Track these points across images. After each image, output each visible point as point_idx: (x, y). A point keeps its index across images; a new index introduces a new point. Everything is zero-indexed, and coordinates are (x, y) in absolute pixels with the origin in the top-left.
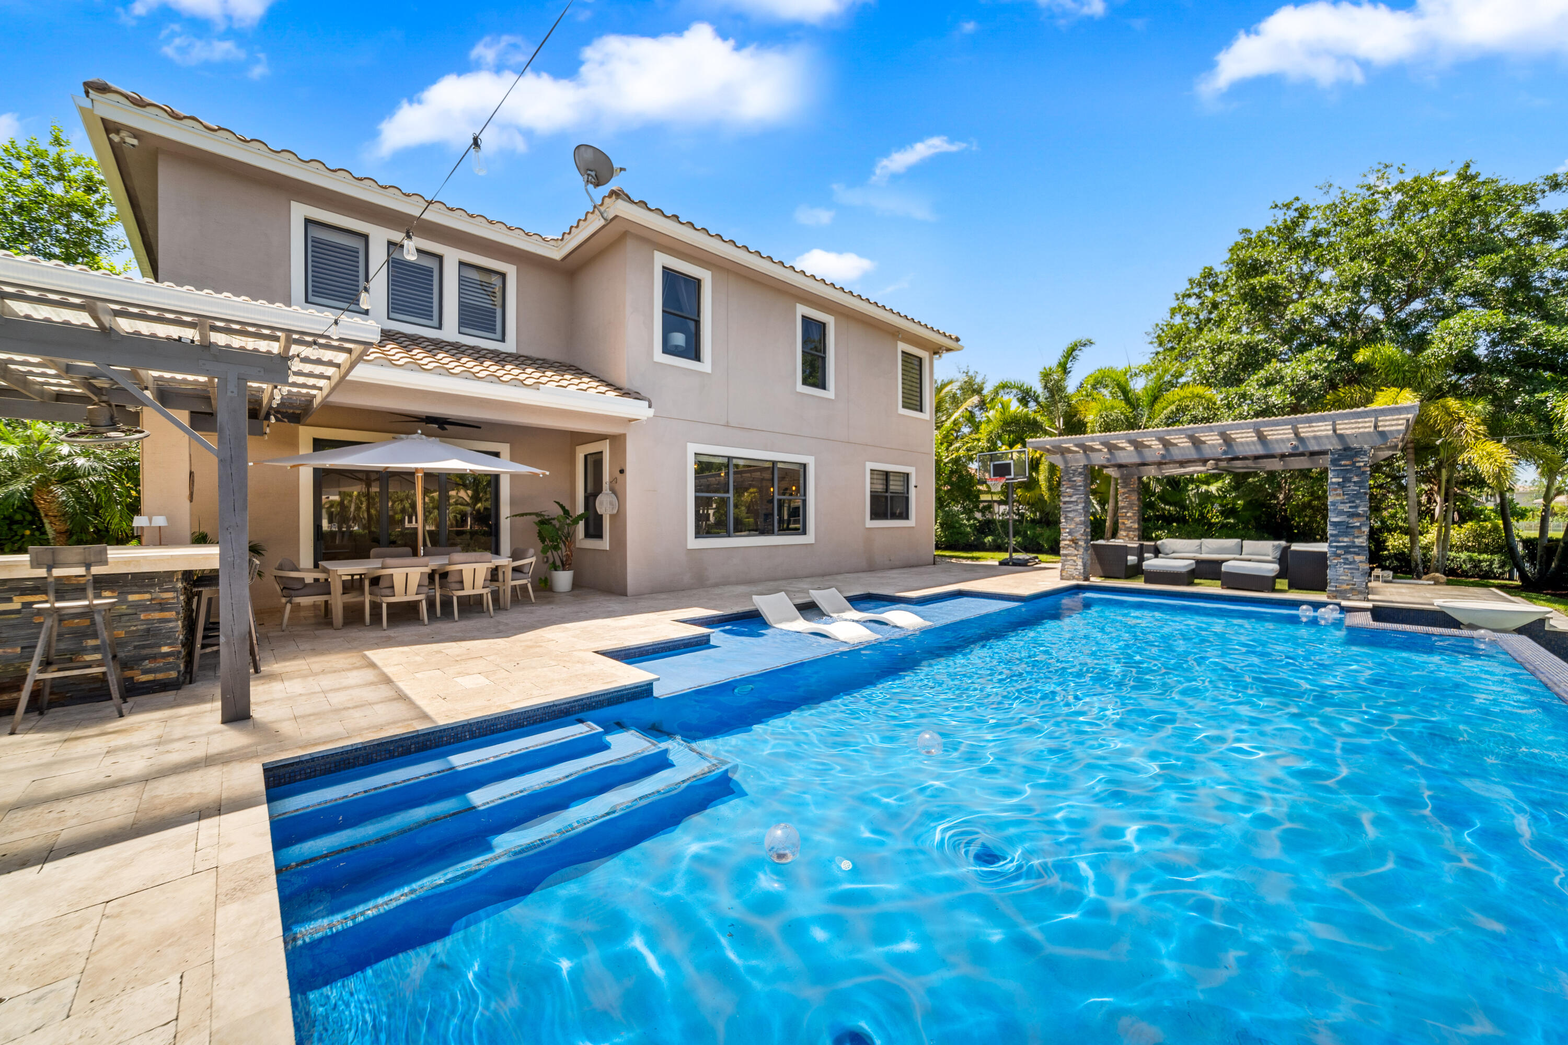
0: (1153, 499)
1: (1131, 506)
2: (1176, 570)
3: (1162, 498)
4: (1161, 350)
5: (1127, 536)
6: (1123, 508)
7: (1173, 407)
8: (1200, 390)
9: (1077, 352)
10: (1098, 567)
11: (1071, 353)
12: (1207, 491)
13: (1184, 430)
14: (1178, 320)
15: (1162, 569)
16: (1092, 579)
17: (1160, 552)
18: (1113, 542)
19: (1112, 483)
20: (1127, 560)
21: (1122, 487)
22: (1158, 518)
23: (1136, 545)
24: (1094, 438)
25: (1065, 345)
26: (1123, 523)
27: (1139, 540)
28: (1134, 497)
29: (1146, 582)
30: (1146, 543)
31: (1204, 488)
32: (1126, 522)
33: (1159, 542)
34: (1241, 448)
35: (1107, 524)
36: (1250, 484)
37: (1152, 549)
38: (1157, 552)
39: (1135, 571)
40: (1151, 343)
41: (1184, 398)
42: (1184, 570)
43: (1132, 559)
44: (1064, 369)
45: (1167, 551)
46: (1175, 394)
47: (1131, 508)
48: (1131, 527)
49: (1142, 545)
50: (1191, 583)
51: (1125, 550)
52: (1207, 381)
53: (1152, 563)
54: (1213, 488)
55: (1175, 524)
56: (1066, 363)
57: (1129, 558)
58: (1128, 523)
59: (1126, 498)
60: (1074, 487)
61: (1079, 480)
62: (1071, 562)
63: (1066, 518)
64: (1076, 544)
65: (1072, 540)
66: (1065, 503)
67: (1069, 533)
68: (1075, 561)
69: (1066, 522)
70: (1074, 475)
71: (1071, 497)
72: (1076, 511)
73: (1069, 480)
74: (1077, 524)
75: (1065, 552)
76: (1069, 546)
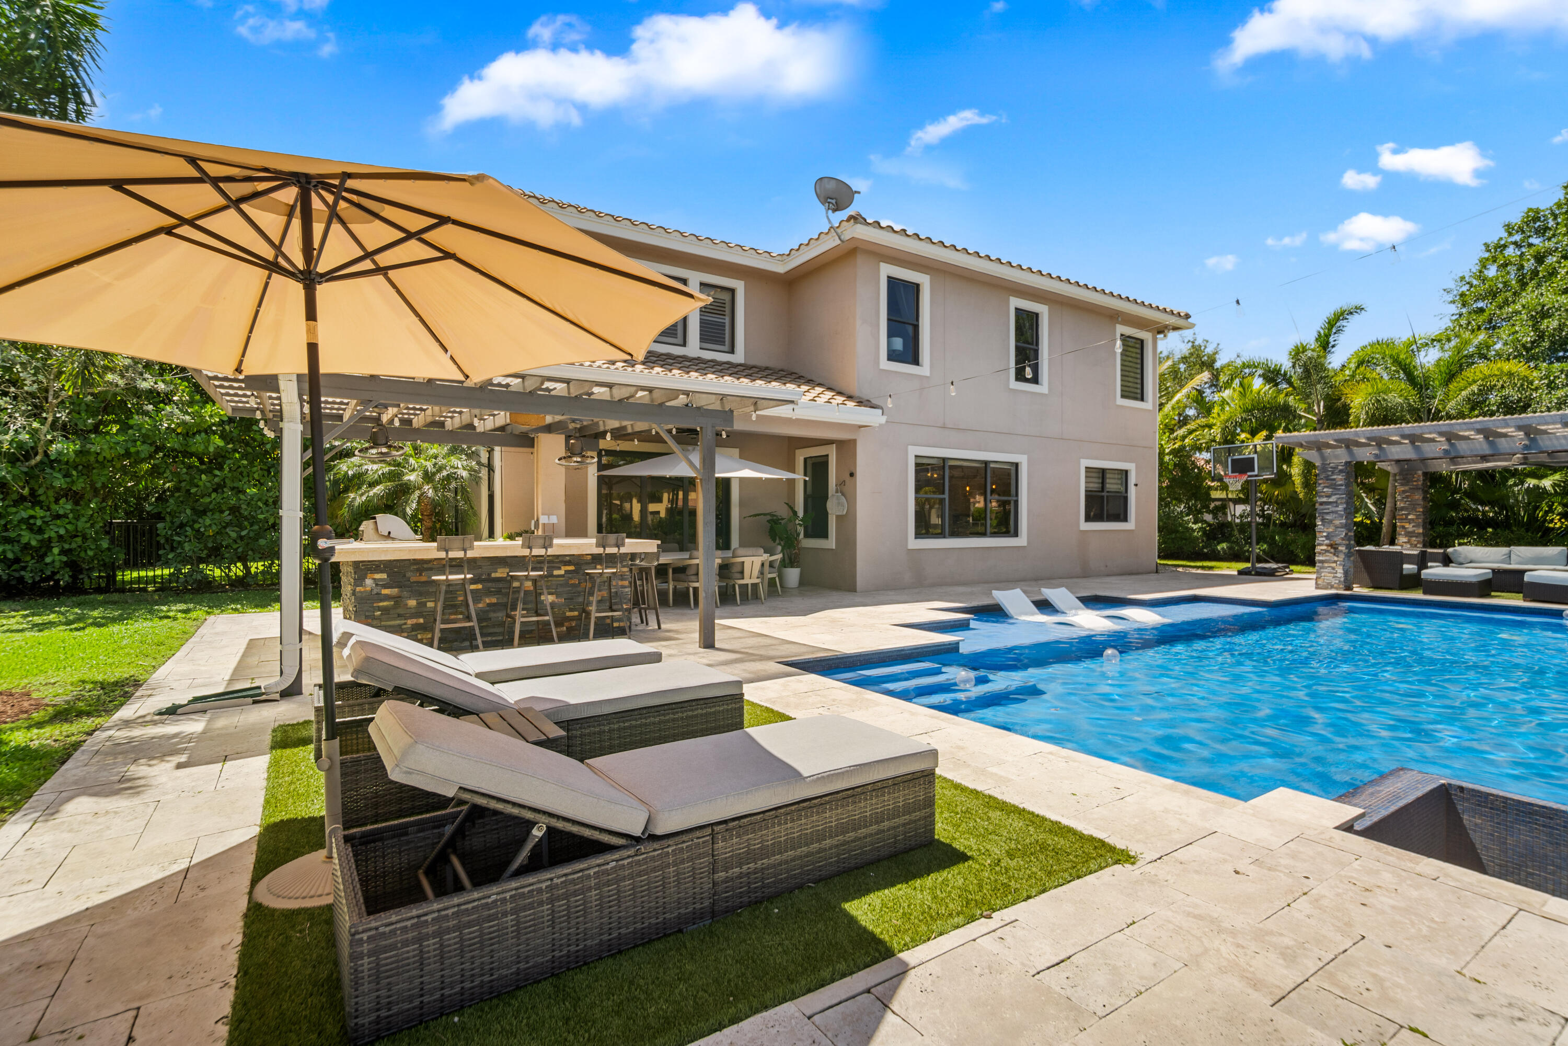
2: (1464, 580)
5: (1409, 542)
6: (1403, 509)
10: (1364, 575)
15: (1451, 579)
16: (1355, 588)
17: (1452, 561)
18: (1387, 548)
19: (1390, 478)
20: (1402, 569)
21: (1402, 485)
23: (1415, 552)
24: (1358, 432)
26: (1403, 527)
27: (1424, 546)
28: (1418, 496)
29: (1425, 593)
30: (1429, 550)
32: (1407, 525)
33: (1454, 550)
35: (1383, 528)
37: (1440, 556)
38: (1445, 560)
39: (1414, 582)
42: (1477, 580)
43: (1409, 568)
44: (1325, 344)
45: (1463, 558)
47: (1413, 509)
48: (1415, 533)
49: (1423, 554)
50: (1485, 595)
51: (1401, 558)
53: (1435, 571)
56: (1327, 337)
57: (1405, 566)
58: (1410, 527)
59: (1407, 497)
60: (1334, 486)
61: (1339, 478)
62: (1329, 570)
63: (1323, 520)
64: (1336, 549)
65: (1331, 545)
66: (1322, 504)
67: (1327, 537)
68: (1333, 569)
69: (1323, 525)
70: (1333, 473)
71: (1329, 497)
72: (1336, 512)
73: (1327, 478)
74: (1337, 527)
75: (1321, 558)
76: (1326, 551)
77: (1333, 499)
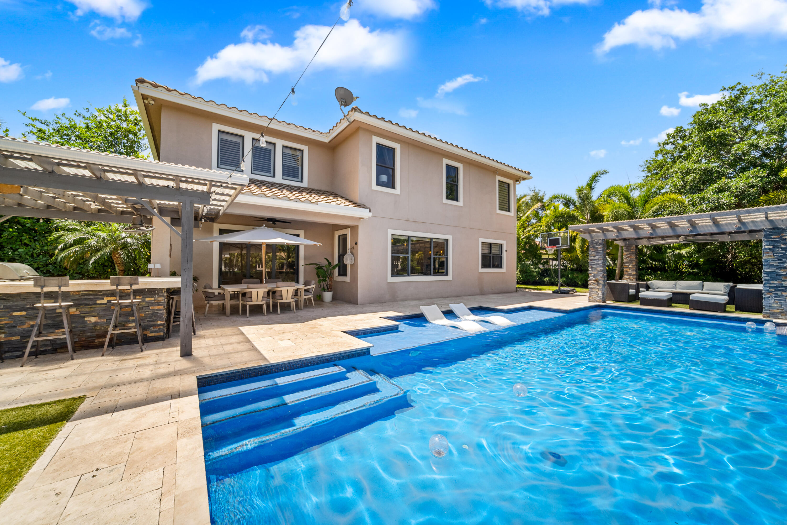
0: (645, 258)
1: (631, 262)
2: (660, 298)
3: (651, 257)
4: (649, 174)
5: (629, 278)
6: (626, 263)
7: (657, 206)
8: (674, 196)
9: (598, 178)
10: (611, 295)
11: (594, 178)
12: (679, 254)
13: (665, 219)
14: (660, 157)
15: (651, 297)
16: (607, 302)
17: (650, 288)
18: (620, 282)
19: (620, 249)
20: (629, 292)
21: (626, 251)
22: (648, 269)
23: (634, 284)
24: (608, 224)
25: (591, 174)
26: (627, 271)
27: (636, 280)
28: (633, 257)
29: (641, 304)
30: (640, 283)
31: (678, 251)
32: (628, 270)
33: (649, 282)
34: (702, 229)
35: (617, 272)
36: (708, 249)
37: (645, 286)
38: (648, 288)
39: (635, 298)
40: (643, 171)
41: (664, 201)
42: (665, 298)
43: (632, 291)
44: (590, 187)
45: (654, 287)
46: (659, 199)
47: (632, 263)
48: (631, 274)
49: (638, 284)
50: (670, 306)
51: (628, 287)
52: (679, 191)
53: (644, 294)
54: (683, 252)
55: (659, 272)
56: (591, 184)
57: (631, 291)
58: (630, 271)
59: (628, 257)
60: (597, 251)
61: (600, 247)
62: (595, 292)
63: (592, 268)
64: (598, 282)
65: (596, 280)
66: (591, 260)
67: (594, 276)
68: (597, 292)
69: (592, 270)
70: (596, 245)
71: (594, 256)
72: (598, 264)
73: (594, 247)
74: (598, 271)
75: (591, 287)
76: (594, 283)
77: (596, 258)
